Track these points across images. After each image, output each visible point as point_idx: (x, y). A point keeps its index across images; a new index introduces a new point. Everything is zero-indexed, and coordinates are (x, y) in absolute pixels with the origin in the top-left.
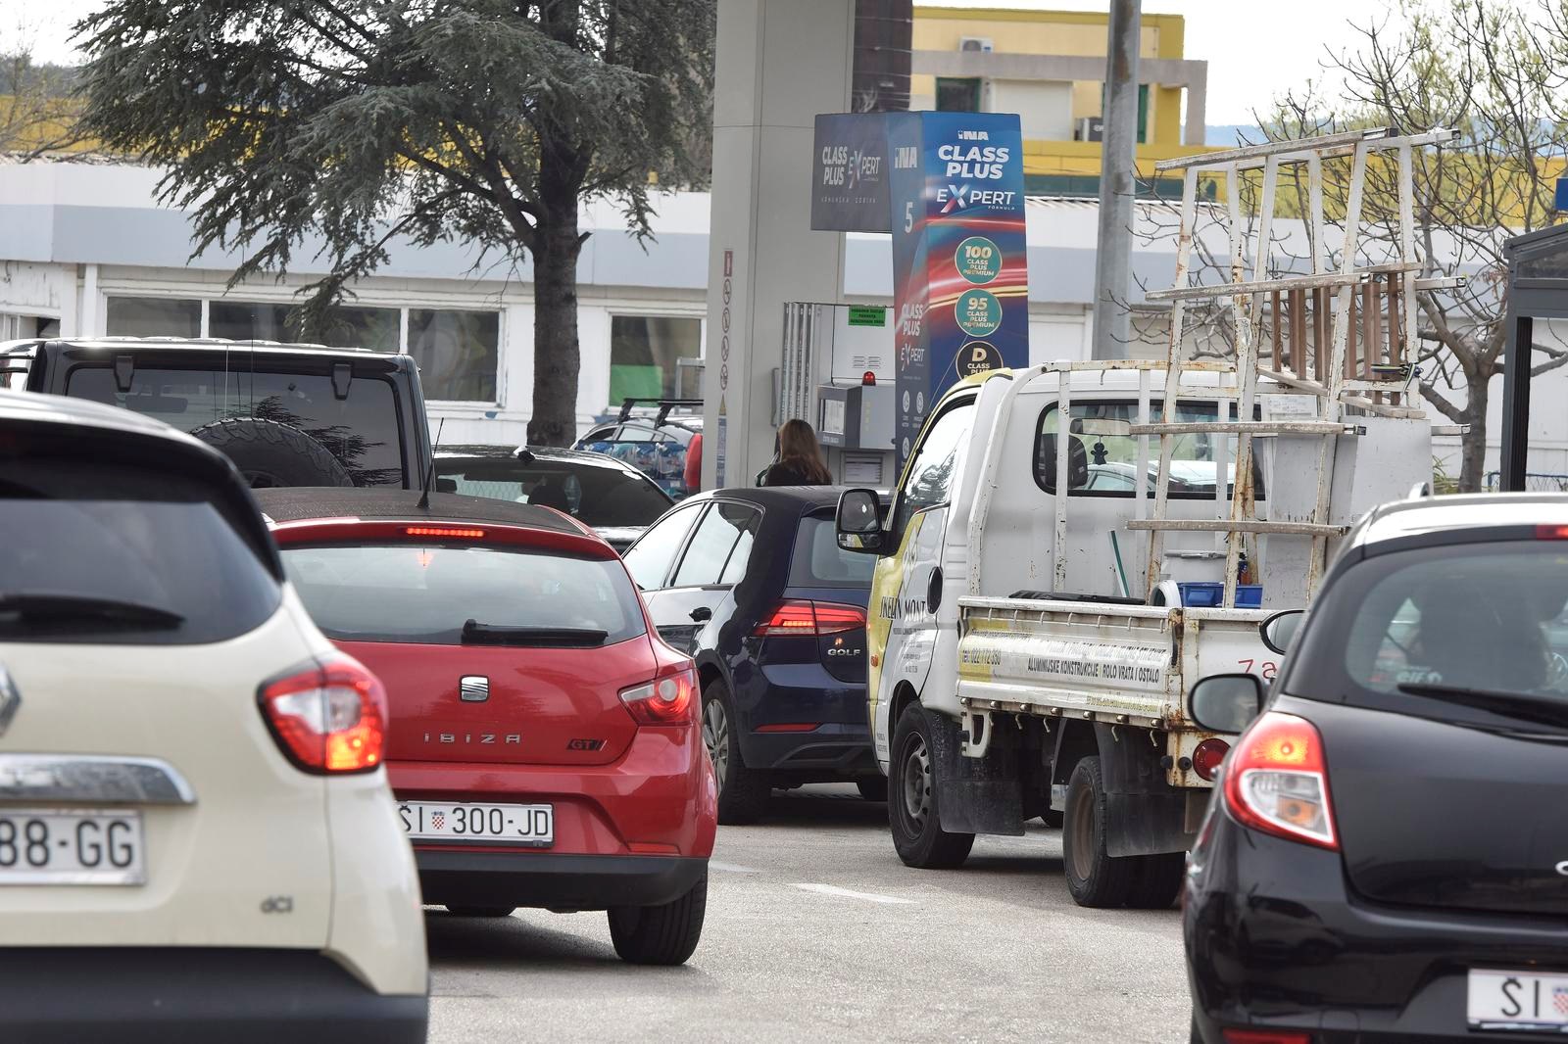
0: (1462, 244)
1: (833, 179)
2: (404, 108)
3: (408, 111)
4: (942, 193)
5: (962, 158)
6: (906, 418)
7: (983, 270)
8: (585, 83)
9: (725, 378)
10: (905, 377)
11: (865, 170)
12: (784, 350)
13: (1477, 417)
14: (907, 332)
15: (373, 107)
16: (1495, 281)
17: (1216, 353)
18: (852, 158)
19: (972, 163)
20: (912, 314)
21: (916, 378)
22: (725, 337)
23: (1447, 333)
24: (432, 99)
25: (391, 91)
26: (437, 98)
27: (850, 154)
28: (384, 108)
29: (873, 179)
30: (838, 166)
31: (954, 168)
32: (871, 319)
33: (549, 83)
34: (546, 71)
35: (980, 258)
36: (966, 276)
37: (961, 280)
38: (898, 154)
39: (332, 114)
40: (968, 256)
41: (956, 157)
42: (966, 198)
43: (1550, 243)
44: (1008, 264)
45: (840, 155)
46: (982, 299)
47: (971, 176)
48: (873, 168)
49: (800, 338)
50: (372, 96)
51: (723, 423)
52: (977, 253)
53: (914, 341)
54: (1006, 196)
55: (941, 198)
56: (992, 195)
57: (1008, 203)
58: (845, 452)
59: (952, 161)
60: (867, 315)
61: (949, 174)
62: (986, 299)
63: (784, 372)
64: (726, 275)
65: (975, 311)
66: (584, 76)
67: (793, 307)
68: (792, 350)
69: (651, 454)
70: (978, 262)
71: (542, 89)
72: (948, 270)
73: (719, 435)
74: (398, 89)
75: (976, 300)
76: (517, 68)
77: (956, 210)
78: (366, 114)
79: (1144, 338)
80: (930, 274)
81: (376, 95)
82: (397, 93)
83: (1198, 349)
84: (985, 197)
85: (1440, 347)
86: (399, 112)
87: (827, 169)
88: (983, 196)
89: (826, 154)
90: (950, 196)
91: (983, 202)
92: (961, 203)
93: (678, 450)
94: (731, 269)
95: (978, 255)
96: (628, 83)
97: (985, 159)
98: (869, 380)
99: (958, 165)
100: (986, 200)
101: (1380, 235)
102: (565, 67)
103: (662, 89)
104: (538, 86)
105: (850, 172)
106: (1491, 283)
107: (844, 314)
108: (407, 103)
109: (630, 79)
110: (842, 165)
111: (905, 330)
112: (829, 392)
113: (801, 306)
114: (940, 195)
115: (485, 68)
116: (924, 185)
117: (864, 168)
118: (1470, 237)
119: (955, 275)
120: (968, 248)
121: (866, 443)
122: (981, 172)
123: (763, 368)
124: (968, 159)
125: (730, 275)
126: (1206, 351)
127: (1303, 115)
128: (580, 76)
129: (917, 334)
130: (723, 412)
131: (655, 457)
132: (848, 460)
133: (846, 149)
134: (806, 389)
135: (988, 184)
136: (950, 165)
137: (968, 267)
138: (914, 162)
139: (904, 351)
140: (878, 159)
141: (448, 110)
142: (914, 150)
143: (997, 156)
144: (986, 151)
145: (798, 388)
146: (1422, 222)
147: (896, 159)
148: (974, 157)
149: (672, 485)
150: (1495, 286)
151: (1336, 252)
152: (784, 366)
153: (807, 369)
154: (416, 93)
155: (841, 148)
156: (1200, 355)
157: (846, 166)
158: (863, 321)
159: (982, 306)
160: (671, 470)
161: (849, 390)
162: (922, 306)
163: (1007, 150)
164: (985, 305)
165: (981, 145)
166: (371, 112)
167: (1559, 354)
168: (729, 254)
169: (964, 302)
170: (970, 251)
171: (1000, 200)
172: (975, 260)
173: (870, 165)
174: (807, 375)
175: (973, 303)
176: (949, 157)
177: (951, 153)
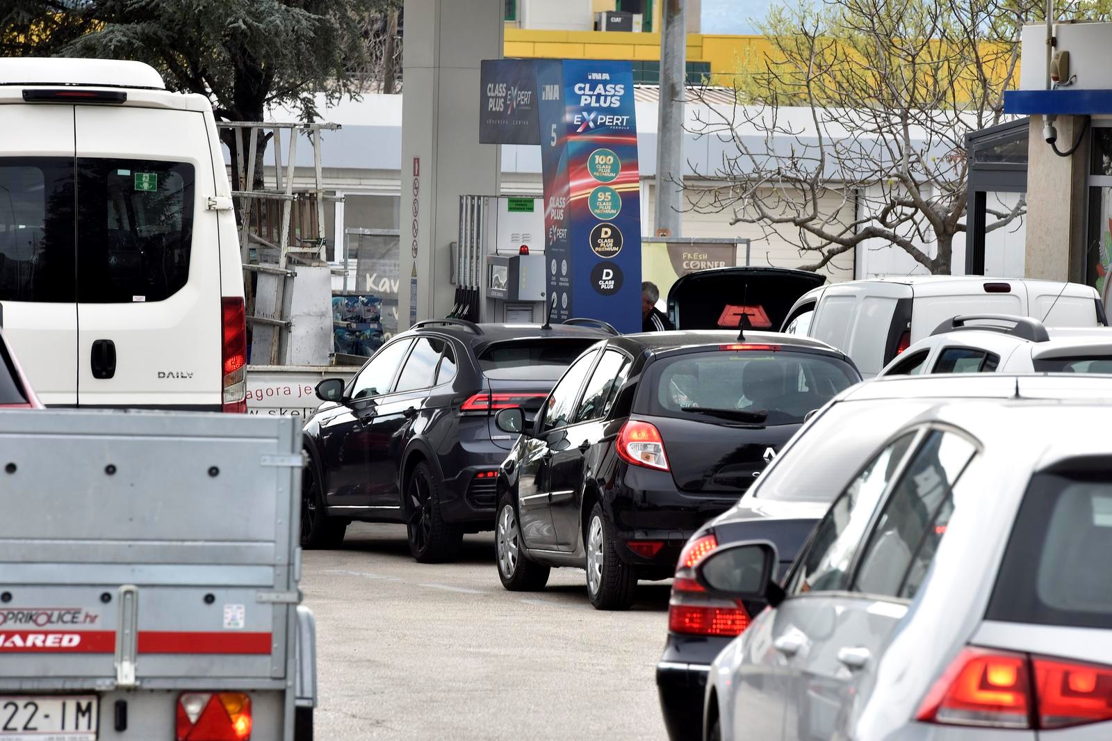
0: (931, 134)
1: (495, 106)
2: (134, 41)
3: (137, 43)
4: (577, 118)
5: (591, 93)
6: (554, 278)
7: (607, 172)
8: (271, 22)
9: (415, 250)
10: (553, 249)
11: (520, 101)
12: (460, 229)
13: (944, 264)
14: (553, 218)
15: (111, 40)
16: (955, 162)
17: (750, 219)
18: (509, 92)
19: (599, 96)
20: (557, 204)
21: (561, 250)
22: (415, 220)
23: (921, 202)
24: (155, 33)
25: (124, 27)
26: (159, 33)
27: (508, 89)
28: (119, 41)
29: (526, 108)
30: (499, 97)
31: (586, 100)
32: (524, 207)
33: (245, 22)
34: (243, 13)
35: (605, 164)
36: (595, 176)
37: (592, 180)
38: (544, 90)
39: (79, 46)
40: (597, 162)
41: (587, 92)
42: (595, 121)
43: (999, 136)
44: (625, 168)
45: (500, 90)
46: (607, 194)
47: (598, 105)
48: (526, 99)
49: (472, 221)
50: (109, 32)
51: (414, 282)
52: (603, 161)
53: (559, 224)
54: (623, 119)
55: (577, 121)
56: (613, 119)
57: (624, 124)
58: (507, 303)
59: (584, 94)
60: (521, 204)
61: (582, 104)
62: (610, 193)
63: (460, 246)
64: (414, 175)
65: (603, 202)
66: (271, 17)
67: (467, 198)
68: (466, 230)
69: (356, 305)
70: (604, 167)
71: (240, 27)
72: (583, 173)
73: (412, 291)
74: (130, 26)
75: (603, 194)
76: (221, 11)
77: (587, 130)
78: (106, 45)
79: (696, 208)
80: (570, 176)
81: (112, 32)
82: (128, 29)
83: (736, 216)
84: (607, 120)
85: (916, 212)
86: (130, 43)
87: (491, 100)
88: (606, 119)
89: (490, 89)
90: (583, 120)
91: (607, 124)
92: (591, 124)
93: (375, 302)
94: (418, 170)
95: (604, 162)
96: (304, 22)
97: (607, 93)
98: (524, 251)
99: (589, 98)
100: (609, 122)
101: (871, 129)
102: (257, 10)
103: (328, 25)
104: (235, 25)
105: (509, 102)
106: (953, 163)
107: (504, 203)
108: (137, 37)
109: (306, 19)
110: (502, 97)
111: (552, 216)
112: (495, 260)
113: (473, 198)
114: (576, 119)
115: (196, 11)
116: (565, 113)
117: (519, 99)
118: (936, 129)
119: (587, 176)
120: (597, 157)
121: (523, 296)
122: (605, 102)
123: (444, 242)
124: (596, 93)
125: (418, 175)
126: (742, 217)
127: (813, 41)
128: (268, 16)
129: (562, 219)
130: (414, 274)
131: (359, 306)
132: (509, 308)
133: (505, 85)
134: (478, 258)
135: (610, 111)
136: (583, 98)
137: (597, 170)
138: (557, 96)
139: (552, 231)
140: (530, 93)
141: (168, 42)
142: (557, 87)
143: (616, 91)
144: (608, 87)
145: (472, 257)
146: (902, 119)
147: (544, 93)
148: (600, 92)
149: (372, 326)
150: (955, 166)
151: (838, 142)
152: (460, 241)
153: (478, 243)
154: (143, 29)
155: (501, 85)
156: (737, 221)
157: (505, 98)
158: (518, 209)
159: (607, 198)
160: (370, 316)
161: (510, 259)
162: (564, 199)
163: (623, 86)
164: (610, 197)
165: (605, 83)
166: (109, 44)
167: (1005, 216)
168: (417, 160)
169: (595, 195)
170: (598, 159)
171: (619, 122)
172: (602, 165)
173: (524, 97)
174: (478, 248)
175: (601, 196)
176: (582, 92)
177: (583, 89)
